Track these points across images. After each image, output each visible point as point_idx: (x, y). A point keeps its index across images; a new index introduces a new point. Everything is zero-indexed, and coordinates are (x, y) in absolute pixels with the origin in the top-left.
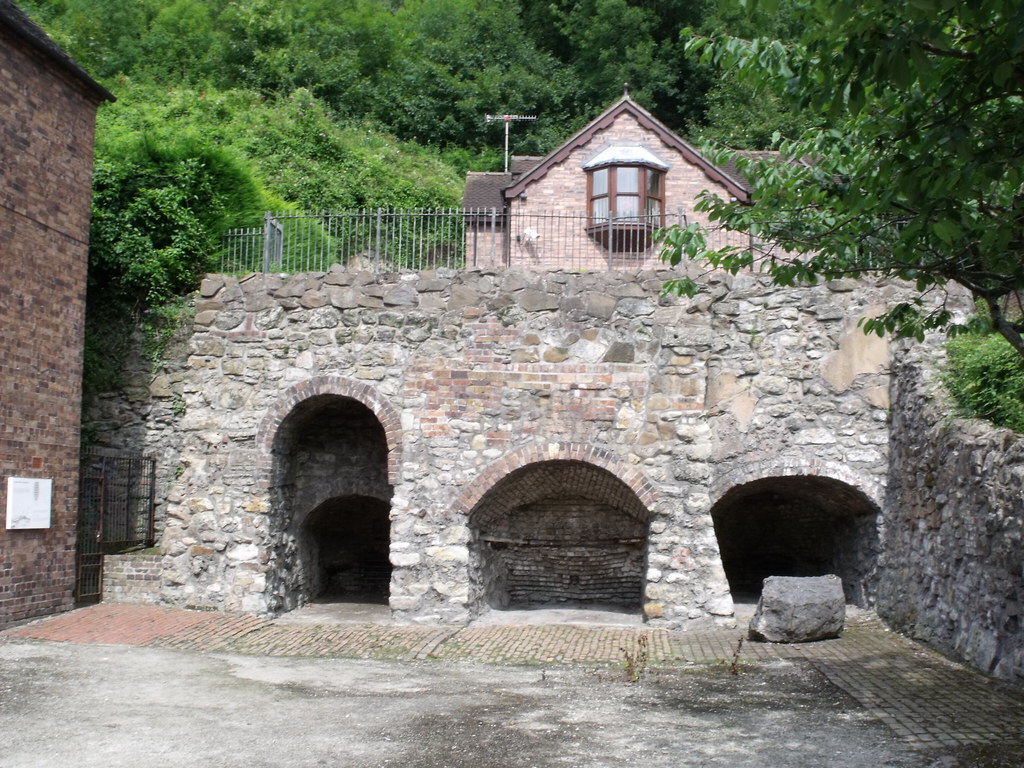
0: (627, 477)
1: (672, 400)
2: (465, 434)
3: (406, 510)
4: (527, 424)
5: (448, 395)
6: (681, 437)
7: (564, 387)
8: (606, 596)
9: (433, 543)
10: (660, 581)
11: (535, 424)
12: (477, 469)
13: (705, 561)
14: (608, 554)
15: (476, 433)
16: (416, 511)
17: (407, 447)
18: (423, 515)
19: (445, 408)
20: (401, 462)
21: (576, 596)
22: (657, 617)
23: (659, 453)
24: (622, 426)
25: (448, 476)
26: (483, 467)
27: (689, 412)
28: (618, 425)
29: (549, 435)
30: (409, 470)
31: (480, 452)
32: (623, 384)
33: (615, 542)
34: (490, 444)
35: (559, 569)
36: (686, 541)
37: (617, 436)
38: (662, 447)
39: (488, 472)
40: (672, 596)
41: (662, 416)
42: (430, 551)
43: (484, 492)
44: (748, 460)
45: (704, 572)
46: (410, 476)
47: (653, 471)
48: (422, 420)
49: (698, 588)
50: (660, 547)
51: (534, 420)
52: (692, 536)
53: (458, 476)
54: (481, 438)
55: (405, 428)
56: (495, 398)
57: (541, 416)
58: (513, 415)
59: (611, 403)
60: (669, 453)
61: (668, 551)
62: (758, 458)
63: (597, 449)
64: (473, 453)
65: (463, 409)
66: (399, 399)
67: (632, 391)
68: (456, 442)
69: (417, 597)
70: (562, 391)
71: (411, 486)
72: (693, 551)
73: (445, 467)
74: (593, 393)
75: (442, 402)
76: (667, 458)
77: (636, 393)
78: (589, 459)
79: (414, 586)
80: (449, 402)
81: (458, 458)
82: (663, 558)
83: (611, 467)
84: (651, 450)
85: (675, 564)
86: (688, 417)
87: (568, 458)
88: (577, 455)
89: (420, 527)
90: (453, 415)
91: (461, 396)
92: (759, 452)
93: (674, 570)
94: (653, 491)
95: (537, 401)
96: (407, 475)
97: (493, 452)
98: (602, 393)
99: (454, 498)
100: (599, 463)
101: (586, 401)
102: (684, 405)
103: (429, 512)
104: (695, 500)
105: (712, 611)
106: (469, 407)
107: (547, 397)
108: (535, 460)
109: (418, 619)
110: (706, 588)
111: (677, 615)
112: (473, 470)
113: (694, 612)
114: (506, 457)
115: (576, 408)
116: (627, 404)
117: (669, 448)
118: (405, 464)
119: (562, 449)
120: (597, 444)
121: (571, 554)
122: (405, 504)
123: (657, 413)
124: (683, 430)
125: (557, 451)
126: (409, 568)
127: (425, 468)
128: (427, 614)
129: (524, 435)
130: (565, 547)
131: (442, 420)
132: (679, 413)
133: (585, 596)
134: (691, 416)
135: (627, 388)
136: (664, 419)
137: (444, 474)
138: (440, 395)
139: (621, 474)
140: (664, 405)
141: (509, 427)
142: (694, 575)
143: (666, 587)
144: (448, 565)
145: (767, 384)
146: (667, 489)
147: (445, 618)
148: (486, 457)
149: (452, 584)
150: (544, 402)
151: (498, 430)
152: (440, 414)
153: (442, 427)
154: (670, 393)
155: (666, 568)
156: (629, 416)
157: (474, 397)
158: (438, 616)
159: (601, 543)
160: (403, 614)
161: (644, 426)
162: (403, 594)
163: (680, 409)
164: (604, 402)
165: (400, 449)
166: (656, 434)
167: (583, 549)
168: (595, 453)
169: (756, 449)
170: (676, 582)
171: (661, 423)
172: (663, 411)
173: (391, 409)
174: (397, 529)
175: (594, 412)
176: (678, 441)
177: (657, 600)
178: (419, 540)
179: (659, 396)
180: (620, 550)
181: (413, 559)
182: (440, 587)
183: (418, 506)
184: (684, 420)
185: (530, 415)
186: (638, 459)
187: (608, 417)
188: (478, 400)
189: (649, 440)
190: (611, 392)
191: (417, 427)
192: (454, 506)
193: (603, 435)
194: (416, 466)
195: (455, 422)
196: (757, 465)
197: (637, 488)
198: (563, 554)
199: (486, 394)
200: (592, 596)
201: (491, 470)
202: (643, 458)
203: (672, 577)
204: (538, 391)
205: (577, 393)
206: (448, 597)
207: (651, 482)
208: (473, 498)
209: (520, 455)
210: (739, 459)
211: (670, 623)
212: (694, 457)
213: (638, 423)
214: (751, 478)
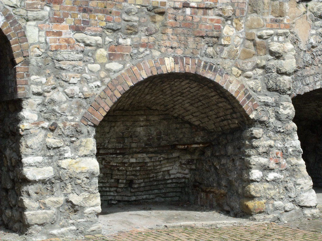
0: (232, 88)
1: (266, 20)
2: (89, 48)
3: (37, 124)
4: (144, 39)
5: (71, 9)
6: (272, 53)
7: (178, 5)
8: (152, 196)
9: (66, 155)
10: (263, 180)
11: (151, 39)
12: (102, 82)
13: (294, 161)
14: (165, 159)
15: (98, 46)
16: (46, 124)
17: (33, 61)
18: (52, 129)
19: (69, 21)
20: (28, 76)
21: (126, 199)
22: (260, 212)
23: (257, 66)
24: (226, 43)
25: (76, 89)
26: (107, 80)
27: (280, 31)
28: (223, 42)
29: (163, 49)
30: (37, 84)
31: (103, 65)
32: (227, 4)
33: (173, 147)
34: (111, 57)
35: (117, 174)
36: (279, 145)
37: (222, 51)
38: (259, 62)
39: (111, 87)
40: (272, 193)
41: (259, 34)
42: (64, 163)
43: (111, 104)
44: (305, 74)
45: (294, 170)
46: (39, 89)
47: (251, 83)
48: (48, 33)
49: (290, 185)
50: (261, 150)
51: (151, 35)
52: (283, 140)
53: (85, 89)
54: (103, 52)
55: (30, 41)
56: (117, 14)
57: (156, 31)
58: (131, 30)
59: (218, 22)
60: (263, 67)
61: (266, 154)
62: (312, 72)
63: (206, 63)
64: (96, 67)
65: (86, 23)
66: (23, 12)
67: (234, 11)
68: (81, 55)
69: (53, 210)
70: (175, 8)
71: (39, 100)
72: (285, 154)
73: (72, 80)
74: (201, 11)
75: (66, 15)
76: (260, 71)
77: (238, 12)
78: (201, 72)
79: (49, 200)
80: (73, 16)
81: (83, 71)
82: (263, 160)
83: (218, 79)
84: (250, 65)
85: (272, 165)
86: (278, 35)
87: (182, 71)
88: (190, 69)
89: (52, 140)
90: (77, 29)
91: (85, 11)
92: (313, 67)
93: (272, 170)
94: (253, 100)
95: (153, 17)
96: (35, 89)
97: (115, 66)
98: (210, 12)
99: (82, 111)
100: (209, 75)
101: (197, 18)
102: (275, 25)
103: (61, 125)
104: (285, 108)
105: (302, 204)
106: (93, 22)
107: (162, 13)
108: (155, 73)
109: (55, 232)
110: (296, 184)
111: (276, 209)
112: (99, 83)
113: (289, 206)
114: (128, 70)
115: (189, 25)
116: (229, 22)
117: (264, 63)
118: (33, 77)
119: (176, 62)
120: (205, 59)
121: (133, 160)
122: (35, 117)
123: (254, 31)
124: (275, 47)
125: (173, 65)
126: (43, 182)
127: (52, 81)
128: (63, 226)
129: (142, 50)
130: (129, 154)
131: (68, 34)
132: (272, 32)
133: (134, 198)
134: (281, 35)
135: (230, 8)
136: (260, 37)
137: (71, 87)
138: (65, 8)
139: (227, 86)
140: (259, 24)
141: (129, 41)
142: (287, 174)
143: (267, 185)
144: (82, 177)
145: (319, 10)
146: (263, 99)
147: (82, 228)
148: (109, 71)
149: (86, 194)
150: (159, 18)
151: (118, 44)
152: (64, 28)
153: (67, 41)
154: (263, 14)
155: (266, 169)
156: (231, 34)
157: (97, 11)
158: (74, 228)
159: (160, 150)
160: (39, 228)
161: (243, 41)
162: (40, 208)
163: (272, 28)
164: (212, 20)
165: (27, 63)
166: (252, 50)
167: (145, 155)
168: (205, 67)
169: (311, 65)
170: (274, 181)
171: (258, 40)
172: (258, 29)
173: (15, 22)
174: (29, 143)
175: (203, 29)
176: (270, 57)
177: (260, 198)
178: (52, 153)
179: (255, 15)
180: (175, 155)
181: (47, 172)
182: (75, 199)
183: (48, 119)
184: (275, 38)
185: (147, 30)
186: (240, 72)
187: (215, 33)
188: (100, 15)
189: (247, 55)
190: (217, 11)
191: (43, 40)
192: (84, 118)
193: (210, 50)
194: (44, 80)
195: (79, 36)
196: (311, 77)
197: (241, 98)
198: (126, 160)
199: (109, 9)
200: (140, 198)
201: (116, 82)
202: (243, 71)
203: (271, 176)
204: (155, 8)
205: (188, 11)
206: (82, 208)
207: (251, 92)
208: (101, 111)
209: (140, 68)
210: (299, 73)
211: (271, 216)
212: (283, 71)
213: (238, 40)
214: (308, 89)
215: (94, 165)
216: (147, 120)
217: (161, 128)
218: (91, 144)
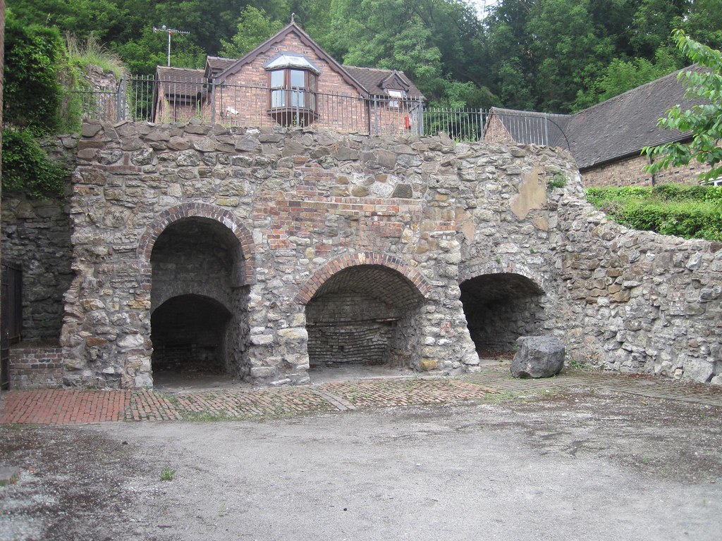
0: (410, 275)
1: (436, 224)
2: (300, 247)
3: (260, 303)
4: (342, 240)
5: (287, 218)
6: (442, 248)
7: (367, 214)
8: (359, 359)
9: (283, 326)
10: (435, 344)
11: (348, 239)
12: (310, 272)
13: (460, 330)
14: (368, 330)
15: (307, 246)
16: (268, 303)
17: (258, 256)
18: (273, 306)
19: (285, 228)
20: (254, 268)
21: (339, 360)
22: (433, 369)
23: (429, 259)
24: (406, 241)
25: (291, 277)
26: (314, 271)
27: (448, 232)
28: (403, 241)
29: (357, 247)
30: (261, 274)
31: (311, 259)
32: (406, 213)
33: (374, 321)
34: (318, 253)
35: (331, 342)
36: (448, 317)
37: (402, 249)
38: (431, 255)
39: (317, 275)
40: (443, 354)
41: (431, 234)
42: (281, 332)
43: (317, 288)
44: (472, 264)
45: (460, 337)
46: (263, 278)
47: (426, 272)
48: (269, 237)
49: (458, 348)
50: (433, 322)
51: (347, 237)
52: (451, 314)
53: (297, 277)
54: (311, 250)
55: (256, 243)
56: (321, 221)
57: (352, 234)
58: (332, 234)
59: (399, 226)
60: (435, 259)
61: (438, 324)
62: (477, 262)
63: (390, 257)
64: (306, 260)
65: (298, 228)
66: (250, 221)
67: (412, 217)
68: (294, 253)
69: (273, 367)
70: (366, 216)
71: (263, 286)
72: (453, 324)
73: (287, 271)
74: (385, 219)
75: (283, 223)
76: (433, 262)
77: (414, 219)
78: (386, 264)
79: (269, 359)
80: (288, 223)
81: (296, 264)
82: (435, 329)
83: (400, 269)
84: (424, 257)
85: (443, 333)
86: (447, 235)
87: (372, 263)
88: (377, 261)
89: (271, 315)
90: (291, 234)
91: (297, 220)
92: (478, 258)
93: (443, 337)
94: (427, 284)
95: (349, 223)
96: (259, 277)
97: (319, 260)
98: (393, 218)
99: (295, 294)
100: (392, 266)
101: (382, 223)
102: (444, 227)
103: (279, 304)
104: (453, 290)
105: (467, 363)
106: (303, 228)
107: (356, 220)
108: (351, 265)
109: (274, 383)
110: (462, 347)
111: (446, 367)
112: (308, 273)
113: (456, 364)
114: (330, 263)
115: (377, 230)
116: (408, 226)
117: (435, 256)
118: (258, 269)
119: (367, 257)
120: (389, 254)
121: (343, 331)
122: (260, 298)
123: (427, 232)
124: (444, 244)
125: (364, 258)
126: (265, 346)
127: (273, 273)
128: (280, 379)
129: (340, 248)
130: (340, 326)
131: (284, 237)
132: (441, 232)
133: (345, 360)
134: (448, 235)
135: (408, 215)
136: (432, 237)
137: (287, 276)
138: (282, 218)
139: (407, 274)
140: (431, 227)
141: (330, 242)
142: (454, 339)
143: (438, 349)
144: (295, 342)
145: (482, 214)
146: (435, 283)
147: (294, 381)
148: (315, 263)
149: (298, 355)
150: (354, 224)
151: (323, 244)
152: (282, 232)
153: (284, 242)
154: (435, 219)
155: (437, 336)
156: (409, 235)
157: (306, 220)
158: (288, 380)
159: (364, 322)
160: (262, 380)
161: (419, 241)
162: (263, 365)
163: (441, 230)
164: (394, 225)
165: (253, 258)
166: (427, 247)
167: (351, 327)
168: (389, 260)
169: (476, 257)
170: (445, 345)
171: (430, 239)
172: (431, 231)
173: (245, 228)
174: (255, 317)
175: (388, 231)
176: (441, 252)
177: (433, 358)
178: (270, 325)
179: (427, 221)
180: (375, 327)
181: (268, 339)
182: (290, 358)
183: (269, 300)
184: (444, 237)
185: (345, 233)
186: (417, 263)
187: (397, 235)
188: (309, 223)
189: (421, 251)
190: (398, 218)
191: (265, 241)
192: (297, 299)
193: (393, 247)
194: (266, 271)
195: (292, 238)
196: (477, 267)
197: (417, 283)
198: (337, 331)
199: (315, 218)
200: (350, 359)
201: (321, 272)
202: (419, 263)
203: (442, 341)
204: (350, 216)
205: (376, 218)
206: (296, 365)
207: (425, 278)
208: (309, 293)
209: (339, 261)
210: (467, 263)
211: (442, 372)
212: (451, 262)
213: (416, 239)
214: (474, 275)
215: (303, 333)
216: (352, 301)
217: (364, 306)
218: (301, 317)
